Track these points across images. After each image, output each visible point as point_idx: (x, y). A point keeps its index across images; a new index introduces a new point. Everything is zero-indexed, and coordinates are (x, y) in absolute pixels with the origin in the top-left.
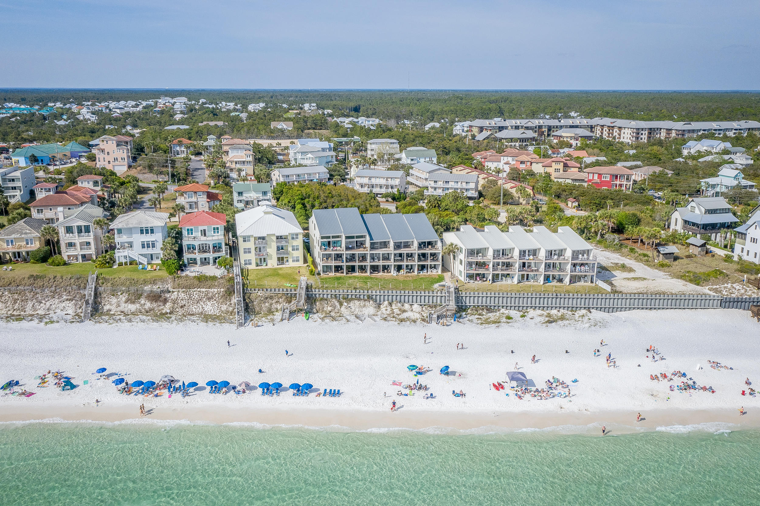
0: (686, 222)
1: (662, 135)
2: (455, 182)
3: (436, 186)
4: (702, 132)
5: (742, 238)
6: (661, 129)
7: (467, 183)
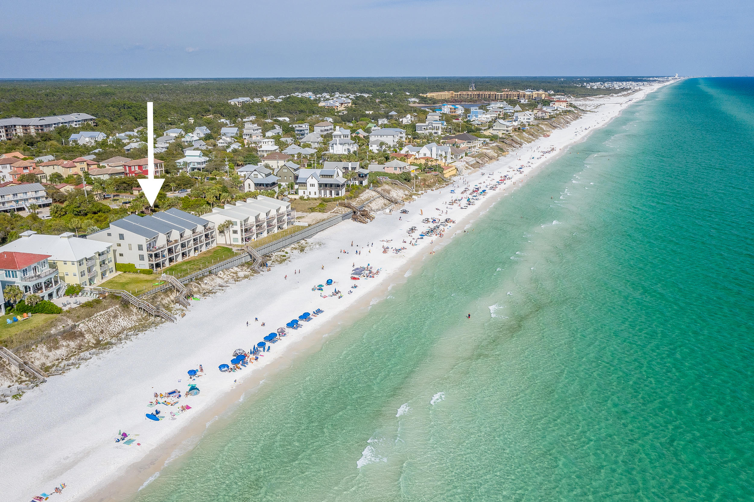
0: (256, 185)
1: (18, 130)
2: (23, 193)
3: (3, 201)
4: (61, 125)
5: (304, 186)
6: (15, 126)
7: (36, 192)
